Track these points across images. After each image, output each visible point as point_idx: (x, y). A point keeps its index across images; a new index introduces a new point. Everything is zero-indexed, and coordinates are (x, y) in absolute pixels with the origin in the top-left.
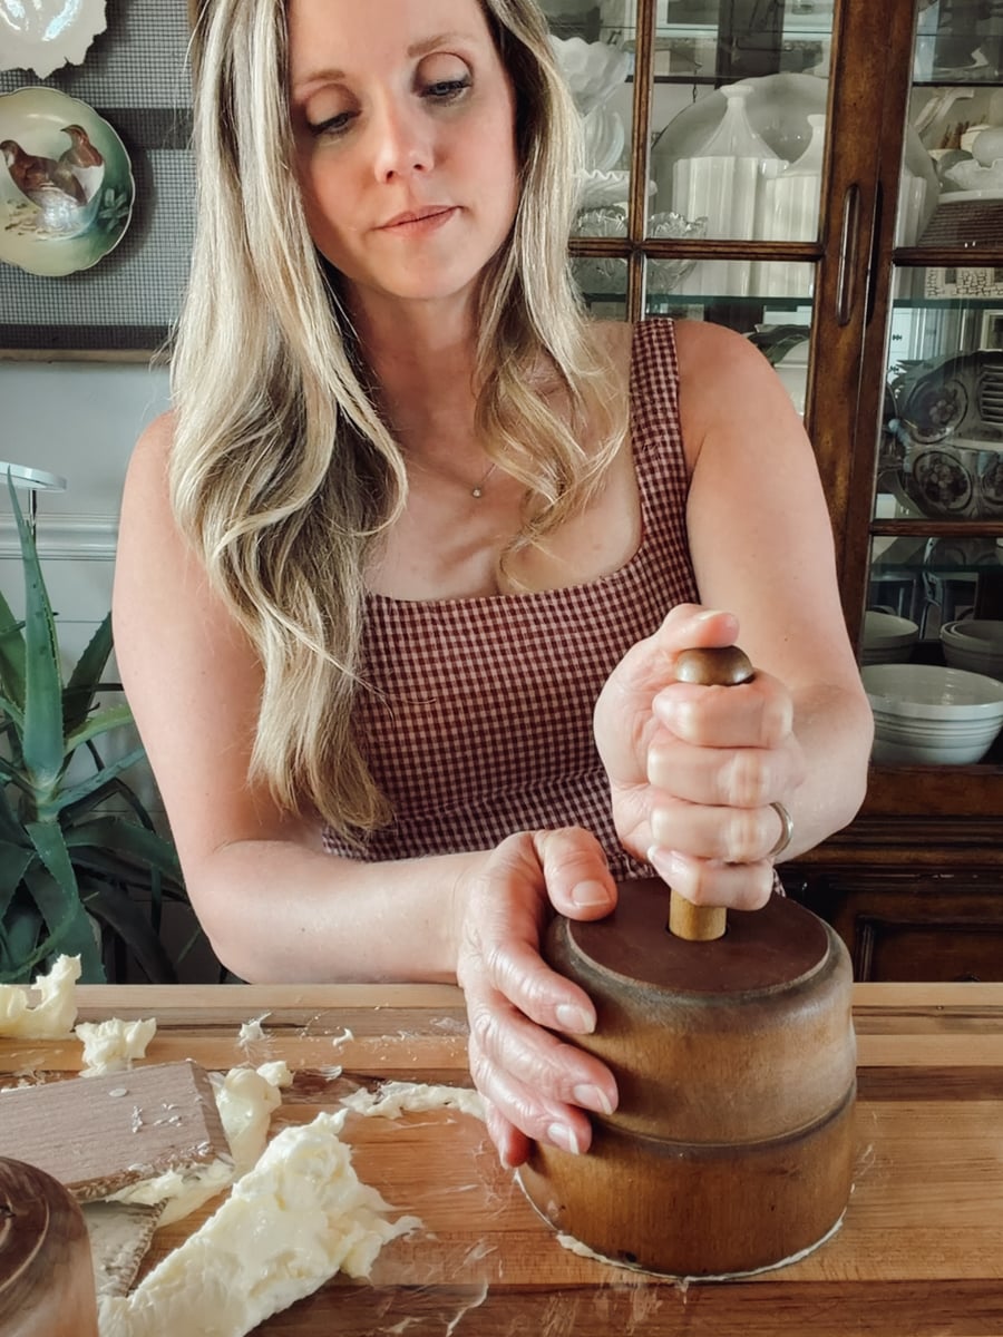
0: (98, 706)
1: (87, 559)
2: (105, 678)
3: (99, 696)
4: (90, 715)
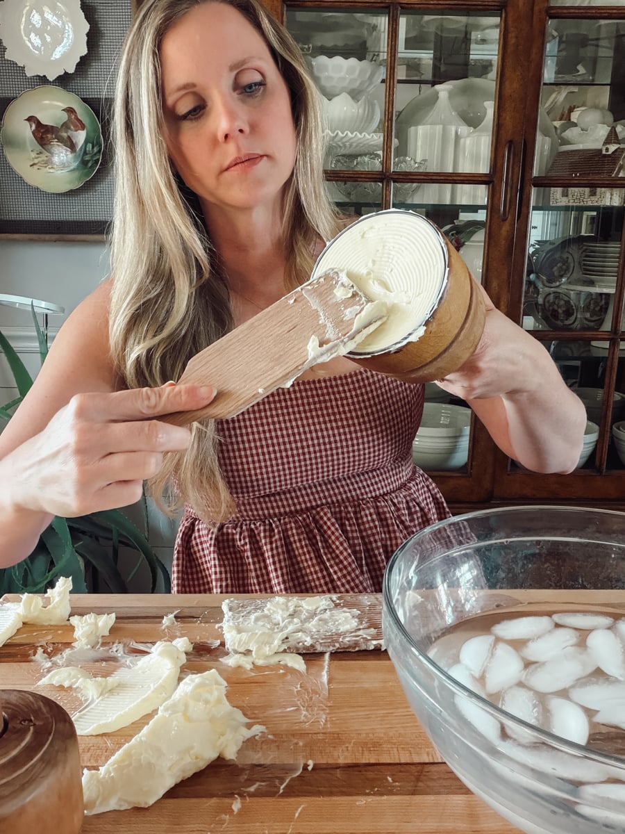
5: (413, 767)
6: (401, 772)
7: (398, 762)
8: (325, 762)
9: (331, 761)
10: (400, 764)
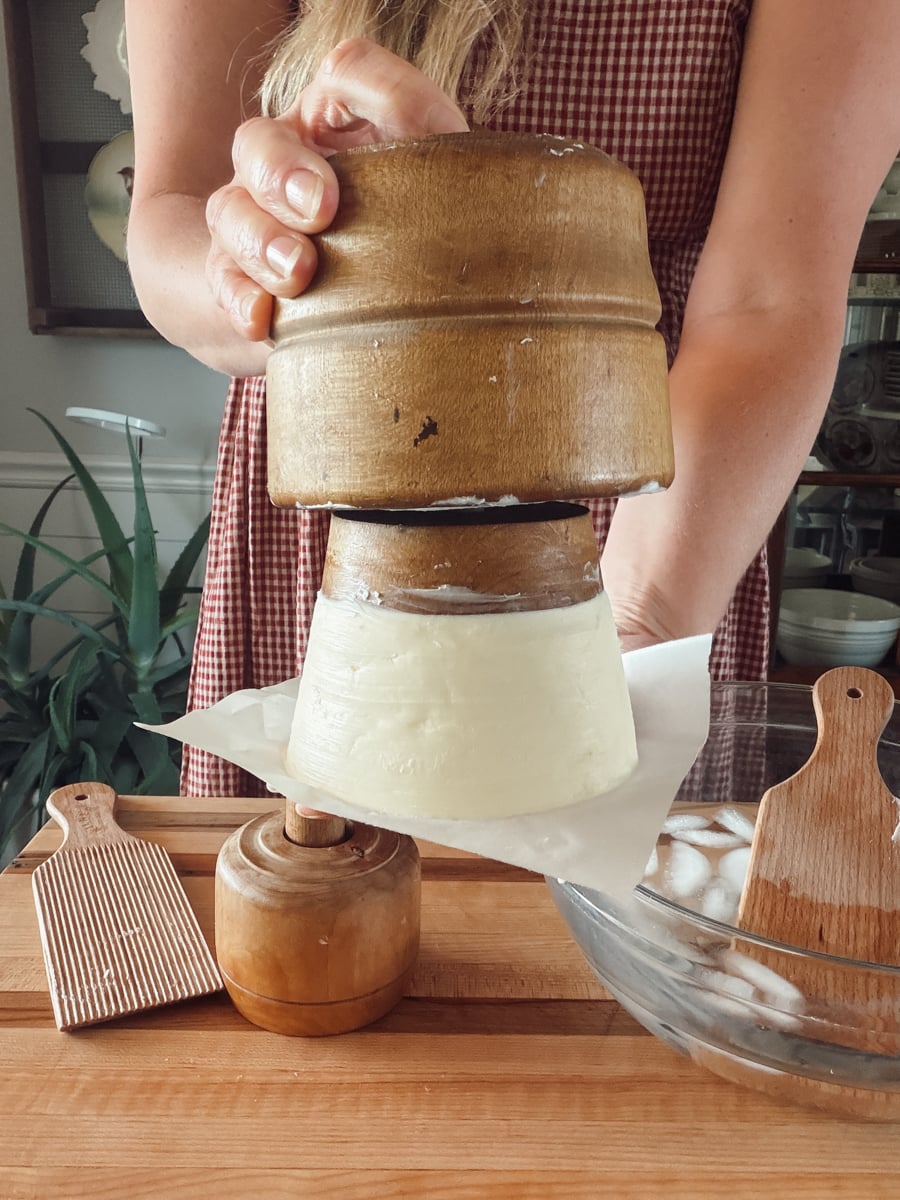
0: (185, 605)
1: (178, 492)
2: (191, 583)
3: (186, 597)
4: (179, 612)
5: (605, 1004)
6: (590, 1009)
7: (587, 998)
8: (493, 996)
9: (501, 995)
10: (590, 1001)
